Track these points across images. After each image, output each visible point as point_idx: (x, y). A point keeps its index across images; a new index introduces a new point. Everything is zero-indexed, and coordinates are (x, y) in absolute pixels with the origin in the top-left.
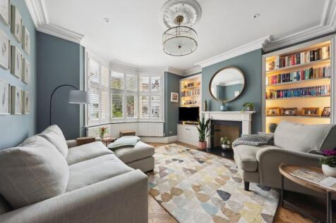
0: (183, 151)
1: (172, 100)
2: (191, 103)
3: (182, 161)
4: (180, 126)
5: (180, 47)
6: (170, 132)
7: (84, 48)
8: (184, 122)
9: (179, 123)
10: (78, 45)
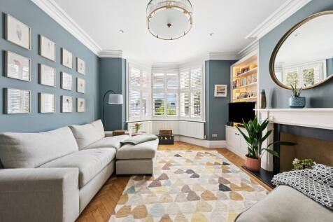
0: (216, 164)
1: (216, 95)
2: (246, 97)
3: (198, 176)
4: (229, 129)
5: (169, 25)
6: (215, 135)
7: (125, 60)
8: (234, 124)
9: (228, 125)
10: (120, 59)
